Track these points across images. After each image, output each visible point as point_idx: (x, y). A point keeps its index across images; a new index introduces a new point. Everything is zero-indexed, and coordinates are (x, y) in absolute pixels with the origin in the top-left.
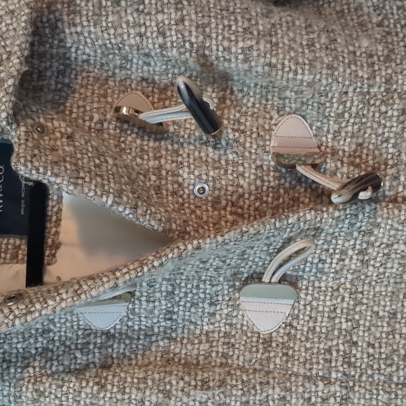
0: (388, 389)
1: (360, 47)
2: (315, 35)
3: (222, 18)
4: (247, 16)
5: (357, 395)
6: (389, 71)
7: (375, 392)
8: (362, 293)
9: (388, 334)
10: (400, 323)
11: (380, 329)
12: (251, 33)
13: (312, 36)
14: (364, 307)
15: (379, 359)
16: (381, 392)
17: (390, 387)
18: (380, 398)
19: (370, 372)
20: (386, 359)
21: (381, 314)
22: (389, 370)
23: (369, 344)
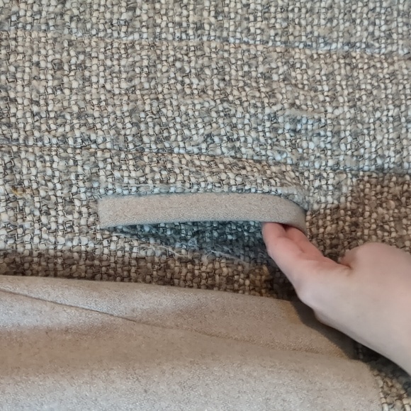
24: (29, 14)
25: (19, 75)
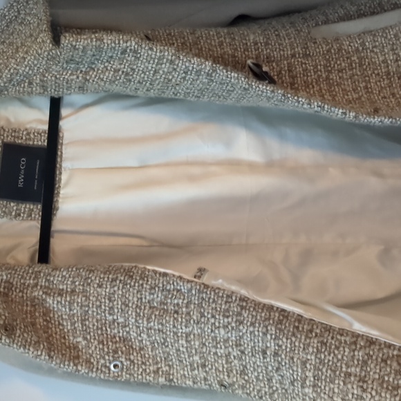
1: (249, 40)
2: (223, 39)
3: (168, 40)
6: (268, 51)
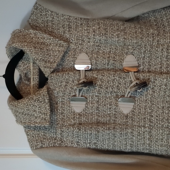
0: (162, 129)
1: (150, 32)
2: (137, 29)
3: (111, 27)
4: (118, 26)
5: (153, 131)
6: (158, 38)
7: (159, 130)
8: (154, 101)
9: (162, 113)
10: (165, 110)
11: (160, 112)
12: (119, 30)
13: (136, 30)
14: (155, 105)
15: (160, 120)
16: (160, 130)
17: (163, 128)
18: (160, 131)
19: (157, 124)
20: (162, 120)
21: (160, 107)
22: (162, 123)
23: (156, 116)
24: (157, 95)
25: (154, 110)
